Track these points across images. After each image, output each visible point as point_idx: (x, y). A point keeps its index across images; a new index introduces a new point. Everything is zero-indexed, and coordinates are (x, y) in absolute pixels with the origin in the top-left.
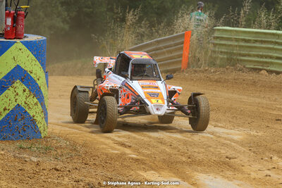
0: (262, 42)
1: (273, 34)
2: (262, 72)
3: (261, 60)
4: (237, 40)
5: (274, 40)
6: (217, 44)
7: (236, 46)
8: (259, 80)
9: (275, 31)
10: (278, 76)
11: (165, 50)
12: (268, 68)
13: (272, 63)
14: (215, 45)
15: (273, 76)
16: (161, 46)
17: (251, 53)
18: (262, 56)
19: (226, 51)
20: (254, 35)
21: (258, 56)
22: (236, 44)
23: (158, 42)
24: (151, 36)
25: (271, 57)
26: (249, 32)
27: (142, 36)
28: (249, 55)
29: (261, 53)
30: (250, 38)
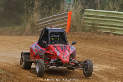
0: (111, 18)
1: (117, 14)
2: (111, 34)
3: (111, 28)
4: (97, 17)
5: (117, 17)
6: (86, 19)
7: (97, 20)
8: (109, 39)
9: (118, 12)
10: (120, 37)
11: (57, 22)
12: (114, 32)
13: (116, 30)
14: (85, 19)
15: (117, 37)
16: (55, 19)
17: (104, 24)
18: (111, 26)
19: (91, 22)
20: (107, 14)
21: (108, 26)
22: (97, 19)
23: (53, 17)
24: (49, 14)
25: (116, 26)
26: (104, 12)
27: (45, 14)
28: (104, 25)
29: (110, 24)
30: (104, 16)
